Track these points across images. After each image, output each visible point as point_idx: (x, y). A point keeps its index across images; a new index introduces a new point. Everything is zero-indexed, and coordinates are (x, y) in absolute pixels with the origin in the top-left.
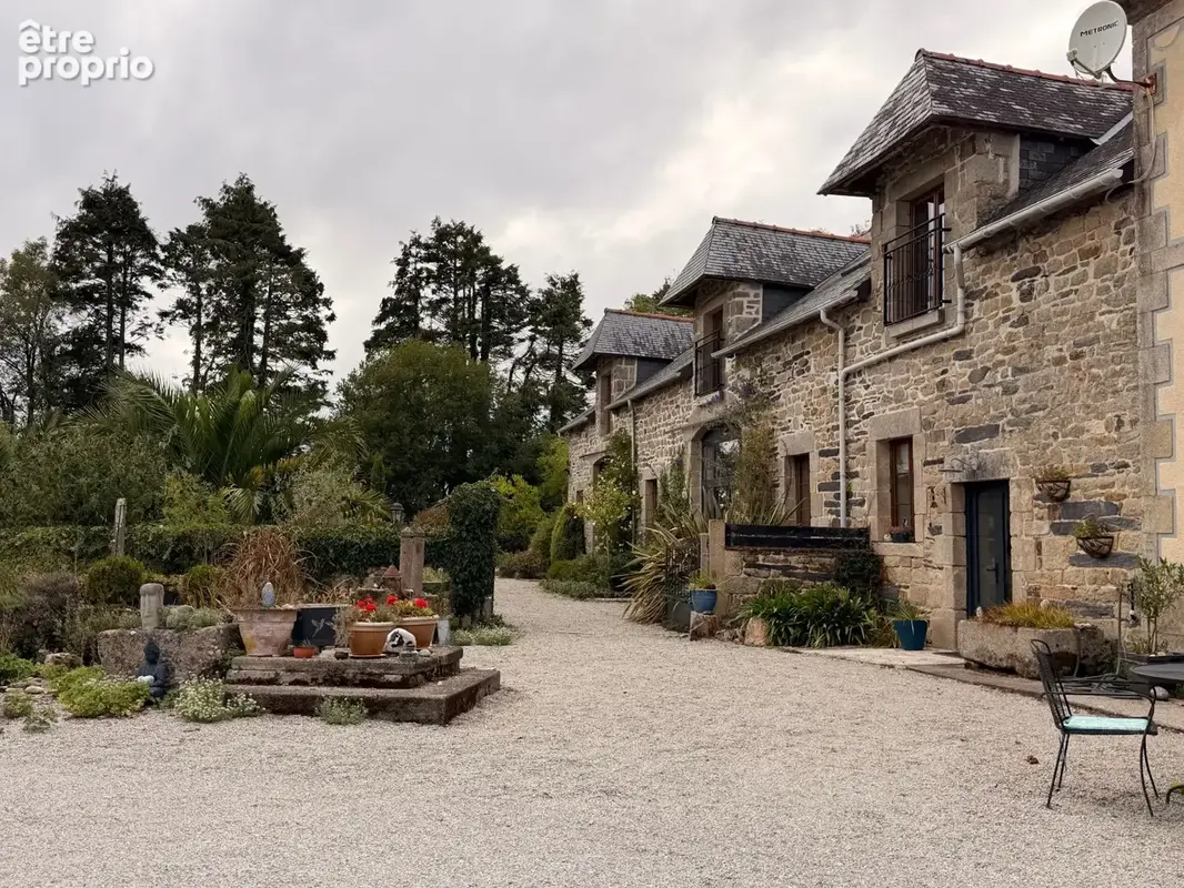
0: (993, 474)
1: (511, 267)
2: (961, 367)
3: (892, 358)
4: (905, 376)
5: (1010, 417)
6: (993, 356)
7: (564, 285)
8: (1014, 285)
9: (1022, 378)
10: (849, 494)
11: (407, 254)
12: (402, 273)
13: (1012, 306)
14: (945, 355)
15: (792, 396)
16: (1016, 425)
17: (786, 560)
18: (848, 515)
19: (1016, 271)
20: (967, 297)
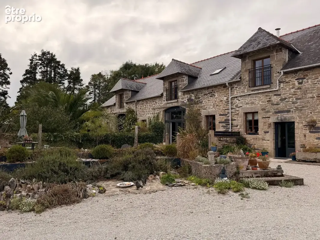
0: (289, 121)
1: (63, 64)
2: (276, 97)
3: (249, 95)
4: (255, 98)
5: (295, 108)
6: (289, 95)
7: (75, 70)
8: (296, 81)
9: (299, 101)
10: (232, 124)
11: (33, 58)
12: (31, 63)
13: (295, 85)
14: (270, 95)
15: (208, 102)
16: (297, 110)
17: (227, 139)
18: (231, 129)
19: (297, 78)
20: (279, 82)
